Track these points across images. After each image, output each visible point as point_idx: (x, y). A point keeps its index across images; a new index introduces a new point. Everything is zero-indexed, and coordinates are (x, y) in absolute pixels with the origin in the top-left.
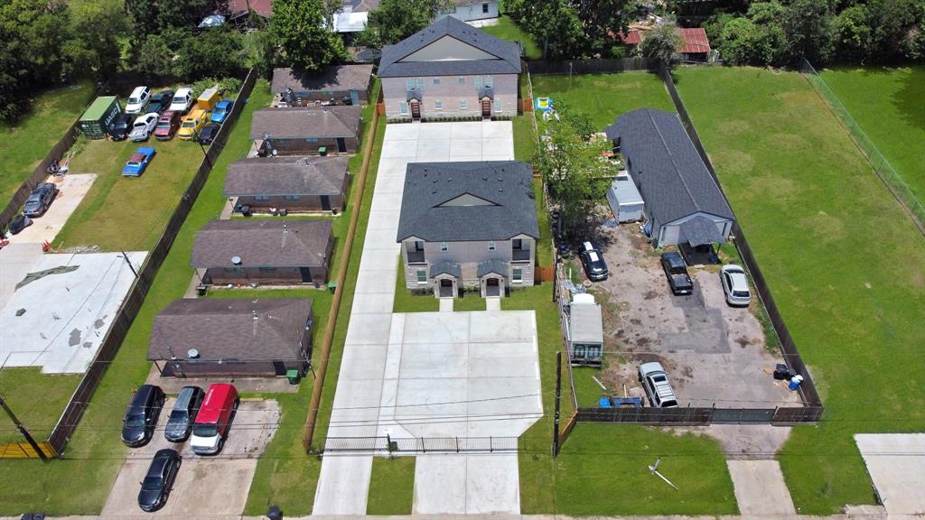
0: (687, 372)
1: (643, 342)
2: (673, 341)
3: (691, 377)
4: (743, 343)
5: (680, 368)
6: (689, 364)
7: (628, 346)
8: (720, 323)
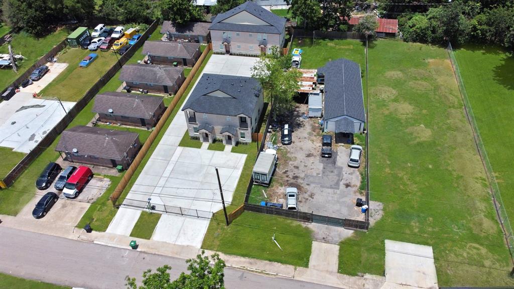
0: (312, 196)
1: (296, 177)
2: (311, 179)
3: (313, 198)
4: (347, 186)
5: (309, 193)
6: (314, 192)
7: (287, 179)
8: (340, 175)
